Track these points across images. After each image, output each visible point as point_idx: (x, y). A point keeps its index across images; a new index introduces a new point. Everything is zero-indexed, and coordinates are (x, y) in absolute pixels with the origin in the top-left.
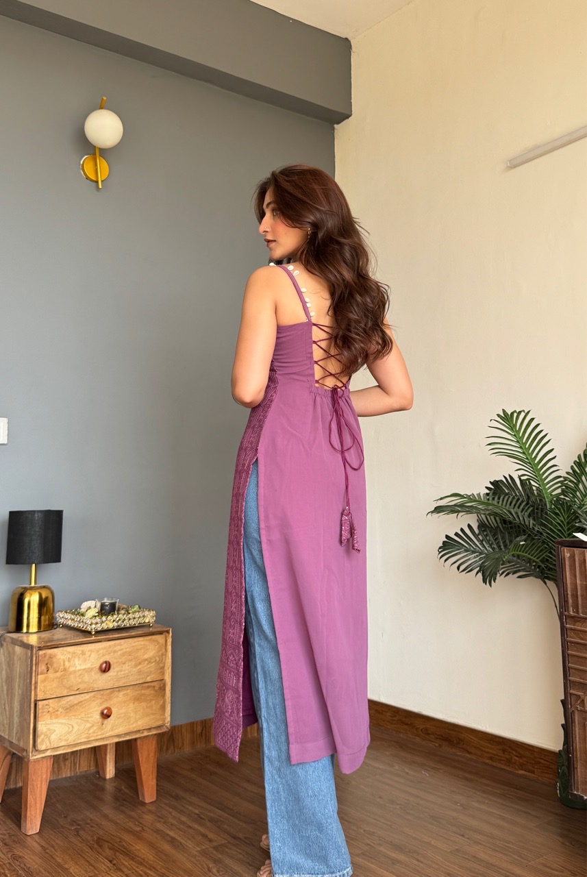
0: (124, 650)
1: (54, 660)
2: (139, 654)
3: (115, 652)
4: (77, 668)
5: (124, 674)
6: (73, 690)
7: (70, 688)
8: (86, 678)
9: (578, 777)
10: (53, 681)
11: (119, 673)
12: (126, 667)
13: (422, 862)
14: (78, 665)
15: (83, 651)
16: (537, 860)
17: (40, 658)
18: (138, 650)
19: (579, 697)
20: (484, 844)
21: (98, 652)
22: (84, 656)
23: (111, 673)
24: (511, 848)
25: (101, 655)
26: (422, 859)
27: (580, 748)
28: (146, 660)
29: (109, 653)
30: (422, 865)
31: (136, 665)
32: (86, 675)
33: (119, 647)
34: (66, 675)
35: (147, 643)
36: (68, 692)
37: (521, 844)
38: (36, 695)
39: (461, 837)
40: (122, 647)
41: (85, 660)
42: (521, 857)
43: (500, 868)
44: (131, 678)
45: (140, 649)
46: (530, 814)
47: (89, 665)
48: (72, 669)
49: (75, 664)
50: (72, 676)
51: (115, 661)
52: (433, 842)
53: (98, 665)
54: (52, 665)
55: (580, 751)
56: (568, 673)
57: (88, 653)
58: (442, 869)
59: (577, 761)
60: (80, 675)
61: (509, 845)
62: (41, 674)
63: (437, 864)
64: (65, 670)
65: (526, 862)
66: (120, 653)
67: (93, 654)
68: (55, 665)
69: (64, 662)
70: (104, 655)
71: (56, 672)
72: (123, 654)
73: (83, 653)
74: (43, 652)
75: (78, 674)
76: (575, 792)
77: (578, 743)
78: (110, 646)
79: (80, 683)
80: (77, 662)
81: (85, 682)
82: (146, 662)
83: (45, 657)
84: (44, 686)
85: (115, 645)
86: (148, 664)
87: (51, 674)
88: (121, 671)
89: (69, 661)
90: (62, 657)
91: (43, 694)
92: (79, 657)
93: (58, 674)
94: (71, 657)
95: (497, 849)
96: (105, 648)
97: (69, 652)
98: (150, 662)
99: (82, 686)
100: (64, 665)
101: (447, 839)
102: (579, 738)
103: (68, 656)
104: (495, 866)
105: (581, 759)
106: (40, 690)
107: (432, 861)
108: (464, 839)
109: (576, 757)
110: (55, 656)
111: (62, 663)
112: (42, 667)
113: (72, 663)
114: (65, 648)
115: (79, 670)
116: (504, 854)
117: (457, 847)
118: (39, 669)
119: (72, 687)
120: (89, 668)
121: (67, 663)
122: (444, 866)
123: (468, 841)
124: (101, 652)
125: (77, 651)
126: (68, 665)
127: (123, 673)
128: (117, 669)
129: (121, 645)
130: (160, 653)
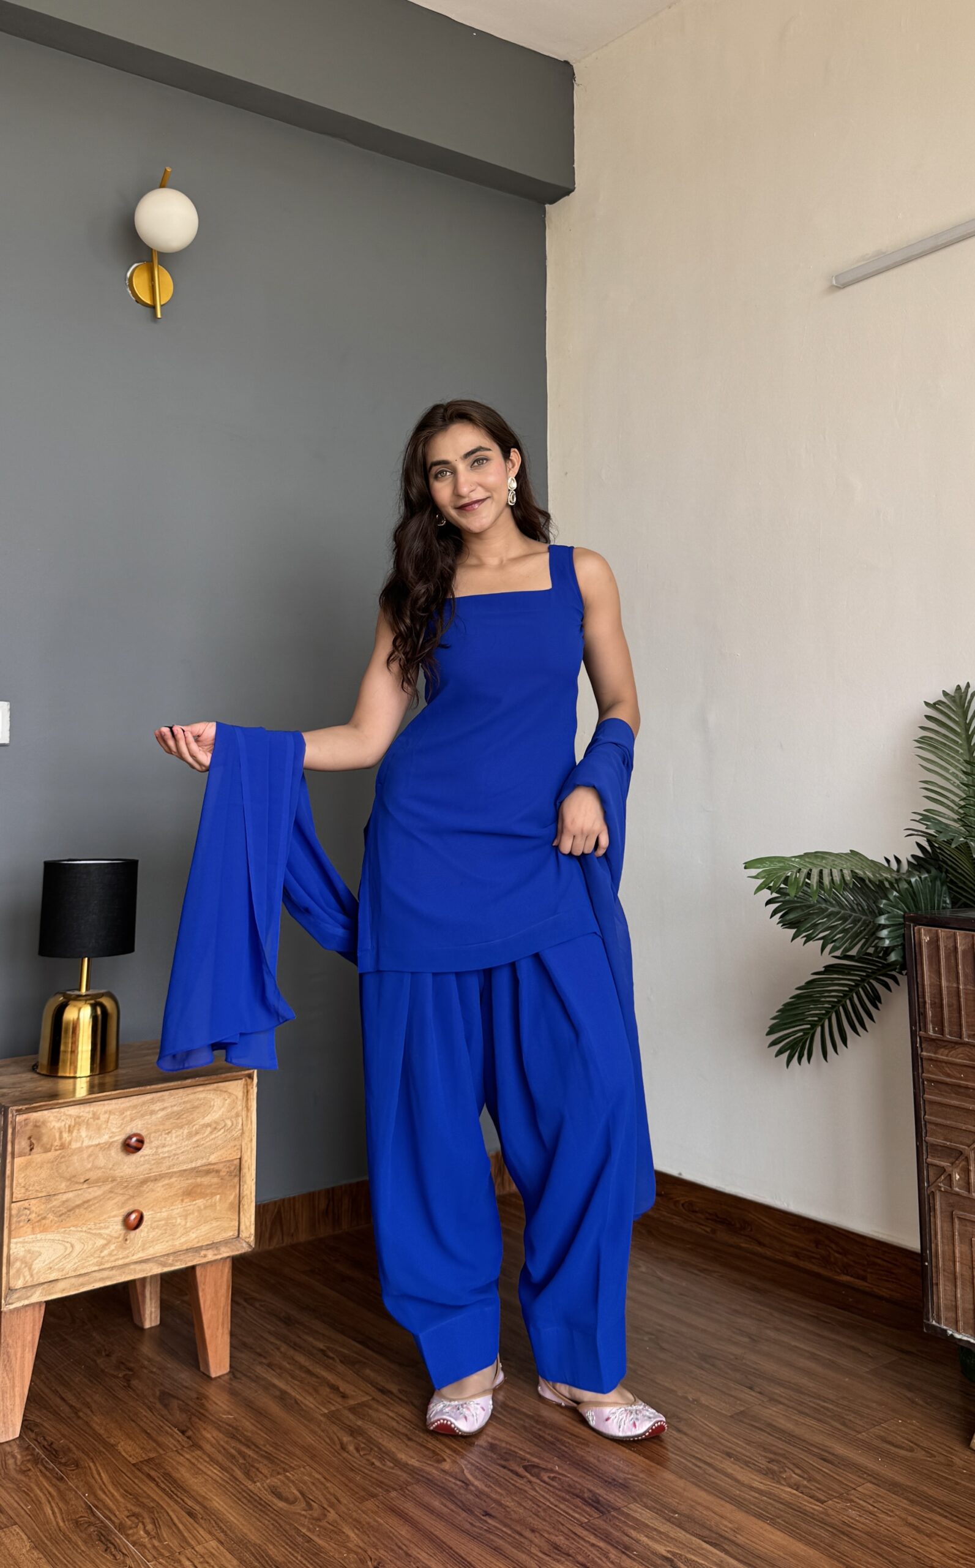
0: (169, 1110)
1: (44, 1130)
2: (195, 1115)
3: (152, 1113)
4: (86, 1143)
5: (168, 1151)
6: (81, 1183)
7: (72, 1179)
8: (101, 1161)
9: (938, 1298)
10: (41, 1167)
11: (160, 1150)
12: (173, 1138)
13: (685, 1434)
14: (84, 1138)
15: (94, 1114)
16: (871, 1430)
17: (18, 1128)
18: (196, 1107)
19: (943, 1170)
20: (786, 1402)
21: (122, 1112)
22: (97, 1121)
23: (146, 1151)
24: (827, 1409)
25: (128, 1118)
26: (685, 1429)
27: (943, 1252)
28: (208, 1125)
29: (143, 1116)
30: (685, 1439)
31: (190, 1135)
32: (100, 1155)
33: (158, 1104)
34: (64, 1157)
35: (211, 1096)
36: (67, 1187)
37: (845, 1403)
38: (12, 1194)
39: (747, 1390)
40: (166, 1105)
41: (99, 1128)
42: (844, 1424)
43: (812, 1445)
44: (182, 1158)
45: (197, 1107)
46: (859, 1350)
47: (105, 1138)
48: (74, 1145)
49: (81, 1136)
50: (75, 1158)
51: (154, 1128)
52: (704, 1400)
53: (120, 1138)
54: (39, 1139)
55: (943, 1258)
56: (924, 1131)
57: (103, 1117)
58: (719, 1446)
59: (937, 1272)
60: (90, 1156)
61: (825, 1404)
62: (20, 1156)
63: (710, 1437)
64: (63, 1147)
65: (854, 1433)
66: (161, 1114)
67: (112, 1117)
68: (45, 1139)
69: (61, 1133)
70: (132, 1120)
71: (47, 1150)
72: (168, 1117)
73: (96, 1117)
74: (25, 1116)
75: (85, 1155)
76: (934, 1323)
77: (940, 1245)
78: (144, 1103)
79: (90, 1170)
80: (83, 1133)
81: (100, 1168)
82: (209, 1129)
83: (26, 1125)
84: (25, 1177)
85: (153, 1101)
86: (211, 1133)
87: (38, 1157)
88: (164, 1146)
89: (69, 1131)
90: (57, 1125)
91: (23, 1190)
92: (88, 1124)
93: (50, 1155)
94: (73, 1124)
95: (807, 1411)
96: (135, 1107)
97: (70, 1116)
98: (215, 1128)
99: (92, 1175)
100: (61, 1138)
101: (725, 1393)
102: (942, 1237)
103: (68, 1122)
104: (804, 1441)
105: (944, 1270)
106: (19, 1184)
107: (701, 1432)
108: (753, 1393)
109: (937, 1266)
110: (44, 1123)
111: (57, 1135)
112: (22, 1144)
113: (75, 1134)
114: (62, 1110)
115: (88, 1147)
116: (819, 1420)
117: (742, 1409)
118: (16, 1147)
119: (74, 1176)
120: (106, 1143)
121: (65, 1135)
122: (723, 1441)
123: (758, 1395)
124: (128, 1113)
125: (87, 1115)
126: (68, 1139)
127: (166, 1149)
128: (156, 1143)
129: (163, 1100)
130: (233, 1113)
